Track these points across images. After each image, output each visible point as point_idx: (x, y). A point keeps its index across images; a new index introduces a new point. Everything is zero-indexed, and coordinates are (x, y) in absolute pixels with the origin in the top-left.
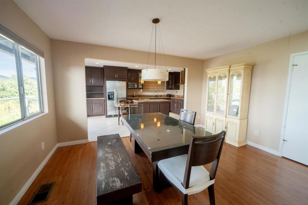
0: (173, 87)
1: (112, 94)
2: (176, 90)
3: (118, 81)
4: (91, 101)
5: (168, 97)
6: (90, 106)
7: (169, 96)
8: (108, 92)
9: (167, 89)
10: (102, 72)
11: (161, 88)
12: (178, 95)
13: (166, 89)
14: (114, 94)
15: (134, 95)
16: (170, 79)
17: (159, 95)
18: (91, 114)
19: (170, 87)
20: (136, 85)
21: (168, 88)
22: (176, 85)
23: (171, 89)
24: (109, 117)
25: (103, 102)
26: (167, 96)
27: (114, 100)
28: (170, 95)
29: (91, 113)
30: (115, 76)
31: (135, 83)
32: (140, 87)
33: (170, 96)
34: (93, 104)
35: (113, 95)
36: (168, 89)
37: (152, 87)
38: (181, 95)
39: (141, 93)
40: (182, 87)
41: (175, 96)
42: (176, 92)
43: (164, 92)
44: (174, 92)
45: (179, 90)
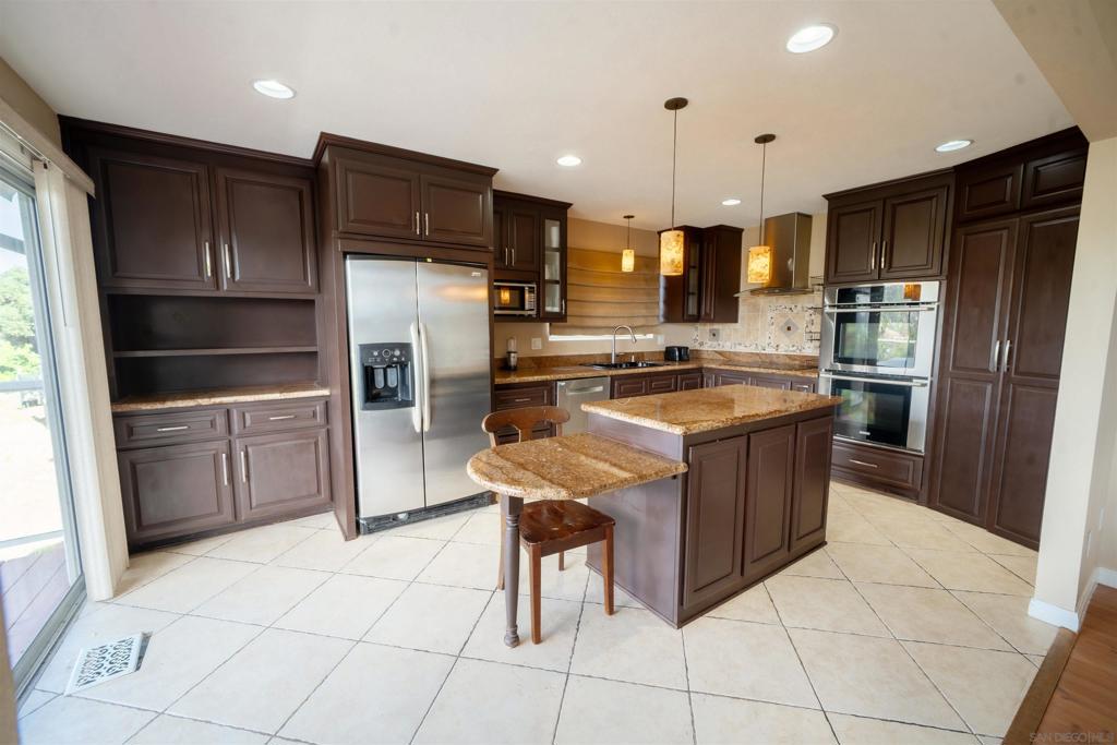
0: (706, 309)
1: (397, 356)
3: (435, 260)
4: (220, 421)
6: (216, 458)
8: (366, 349)
9: (667, 319)
10: (301, 194)
11: (643, 311)
13: (662, 319)
14: (409, 357)
15: (513, 361)
16: (692, 264)
18: (227, 515)
19: (689, 308)
20: (533, 297)
21: (681, 316)
23: (696, 319)
24: (370, 531)
25: (320, 419)
27: (410, 404)
28: (685, 349)
29: (220, 511)
30: (410, 224)
31: (526, 286)
32: (548, 309)
34: (238, 445)
35: (403, 365)
36: (681, 320)
37: (601, 311)
38: (752, 350)
39: (543, 344)
40: (756, 308)
41: (705, 356)
42: (708, 336)
43: (650, 336)
44: (696, 333)
45: (734, 325)
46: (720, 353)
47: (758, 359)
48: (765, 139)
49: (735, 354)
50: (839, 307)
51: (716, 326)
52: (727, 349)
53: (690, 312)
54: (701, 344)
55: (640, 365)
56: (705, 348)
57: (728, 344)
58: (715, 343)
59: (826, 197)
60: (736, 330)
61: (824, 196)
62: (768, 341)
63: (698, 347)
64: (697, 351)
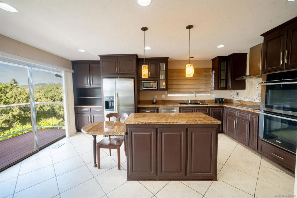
0: (229, 84)
1: (111, 99)
2: (235, 91)
3: (120, 78)
5: (218, 105)
6: (89, 117)
7: (220, 103)
8: (106, 98)
9: (215, 89)
11: (204, 86)
12: (241, 99)
13: (213, 89)
15: (155, 101)
17: (200, 100)
19: (223, 85)
20: (156, 84)
21: (218, 87)
22: (236, 79)
23: (226, 88)
26: (216, 101)
28: (222, 99)
30: (115, 70)
31: (153, 81)
32: (162, 87)
33: (221, 101)
34: (92, 115)
36: (218, 89)
37: (186, 87)
38: (250, 100)
39: (166, 97)
40: (252, 84)
41: (234, 102)
42: (235, 94)
43: (209, 94)
44: (232, 94)
45: (244, 90)
46: (239, 101)
47: (252, 104)
48: (190, 27)
49: (244, 101)
50: (267, 82)
51: (238, 91)
52: (241, 100)
53: (222, 86)
54: (233, 97)
55: (200, 104)
56: (234, 99)
57: (242, 98)
58: (238, 97)
59: (262, 35)
60: (244, 92)
61: (261, 35)
62: (256, 97)
63: (232, 99)
64: (232, 100)
